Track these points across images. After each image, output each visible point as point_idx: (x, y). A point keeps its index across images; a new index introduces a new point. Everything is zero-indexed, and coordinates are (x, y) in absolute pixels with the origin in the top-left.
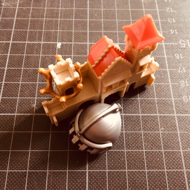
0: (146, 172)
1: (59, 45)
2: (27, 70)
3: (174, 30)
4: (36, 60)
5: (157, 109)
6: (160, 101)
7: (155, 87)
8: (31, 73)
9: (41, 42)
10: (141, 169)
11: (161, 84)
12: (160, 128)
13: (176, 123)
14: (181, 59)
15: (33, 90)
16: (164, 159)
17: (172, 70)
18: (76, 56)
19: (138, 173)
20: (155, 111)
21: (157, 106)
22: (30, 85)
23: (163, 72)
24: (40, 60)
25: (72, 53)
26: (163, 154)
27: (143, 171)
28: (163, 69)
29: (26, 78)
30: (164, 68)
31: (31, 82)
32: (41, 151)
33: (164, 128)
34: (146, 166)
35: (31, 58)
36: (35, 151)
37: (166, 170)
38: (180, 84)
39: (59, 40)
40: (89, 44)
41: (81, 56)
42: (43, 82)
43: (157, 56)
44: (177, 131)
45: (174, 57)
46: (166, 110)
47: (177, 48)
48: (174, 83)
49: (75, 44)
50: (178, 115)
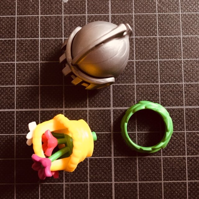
0: (187, 183)
2: (22, 42)
4: (33, 23)
8: (29, 46)
10: (181, 180)
15: (35, 74)
18: (92, 15)
19: (177, 185)
22: (29, 65)
24: (40, 24)
25: (85, 10)
27: (183, 183)
29: (22, 55)
31: (30, 61)
34: (187, 175)
41: (100, 15)
42: (47, 61)
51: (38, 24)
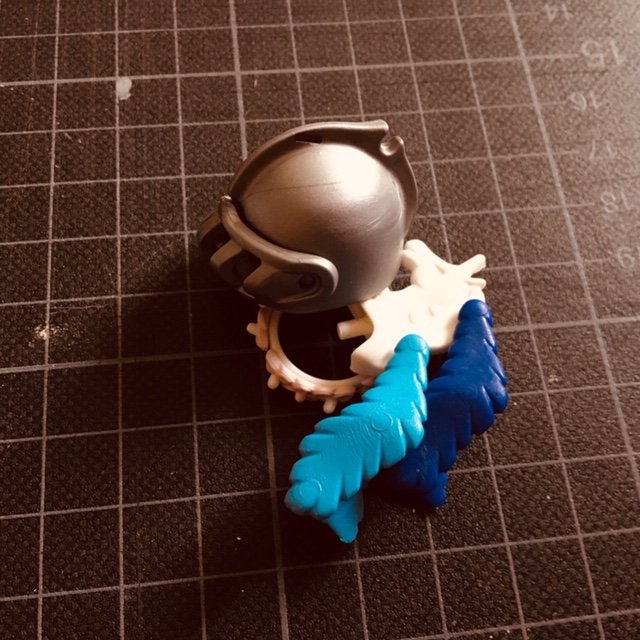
0: (508, 549)
1: (123, 86)
2: (3, 195)
3: (559, 5)
4: (35, 150)
5: (526, 306)
6: (533, 273)
7: (511, 223)
8: (21, 204)
9: (50, 82)
10: (488, 543)
11: (529, 208)
12: (543, 377)
13: (599, 353)
14: (594, 110)
15: (35, 271)
16: (570, 494)
17: (565, 156)
18: (195, 124)
19: (477, 558)
20: (519, 312)
21: (523, 294)
22: (19, 251)
23: (535, 163)
24: (53, 149)
25: (177, 115)
26: (565, 473)
27: (495, 549)
28: (533, 154)
30: (536, 148)
31: (23, 240)
32: (89, 509)
33: (559, 374)
34: (504, 527)
35: (18, 146)
36: (64, 512)
37: (580, 536)
38: (602, 204)
39: (122, 66)
40: (243, 76)
41: (216, 123)
42: (71, 237)
43: (504, 106)
44: (607, 384)
45: (567, 106)
46: (558, 308)
47: (574, 73)
48: (578, 203)
49: (187, 79)
50: (604, 321)
51: (50, 151)
